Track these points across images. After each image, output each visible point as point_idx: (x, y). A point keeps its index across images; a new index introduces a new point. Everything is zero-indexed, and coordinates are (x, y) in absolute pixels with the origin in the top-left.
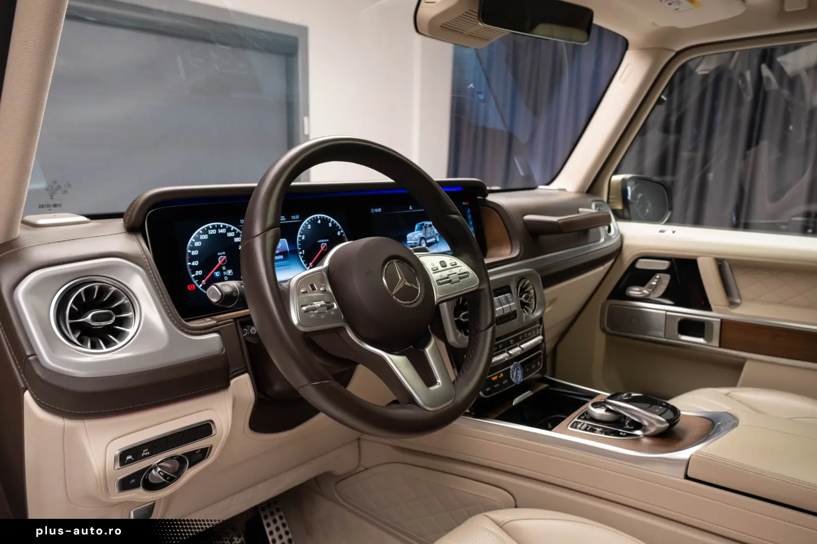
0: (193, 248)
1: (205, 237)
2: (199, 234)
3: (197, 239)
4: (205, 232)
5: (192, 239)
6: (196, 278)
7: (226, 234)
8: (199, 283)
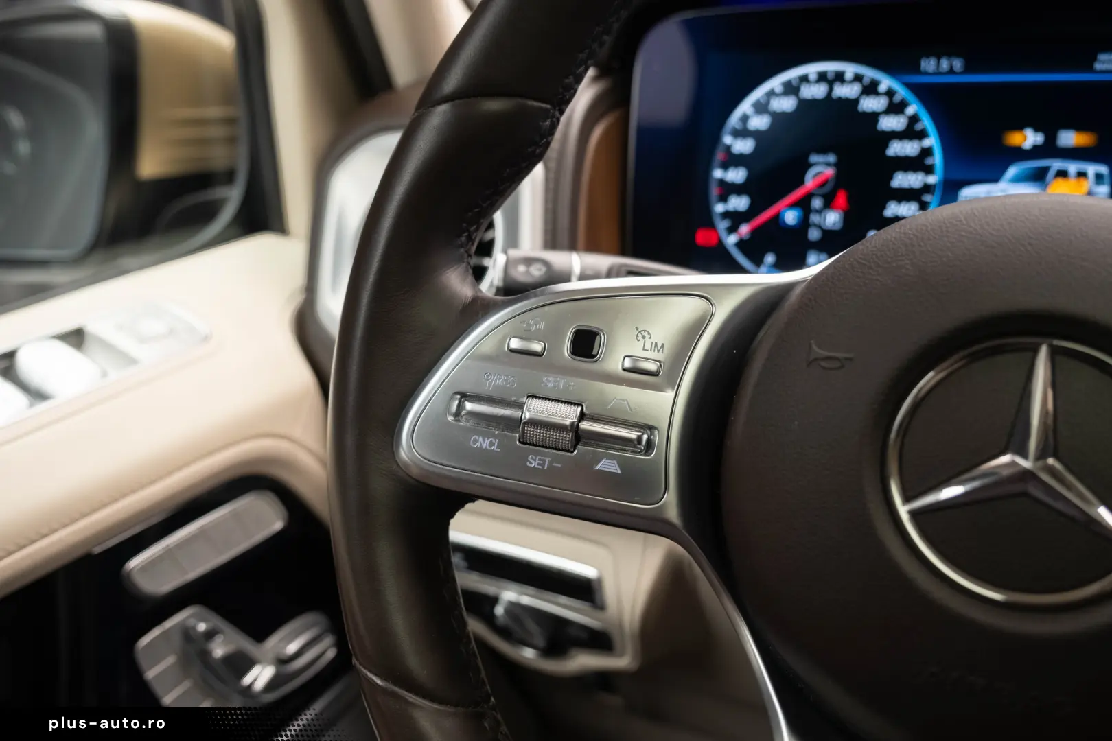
0: (741, 133)
1: (786, 104)
2: (771, 93)
3: (761, 108)
4: (791, 89)
5: (746, 107)
6: (726, 215)
7: (856, 102)
8: (732, 229)
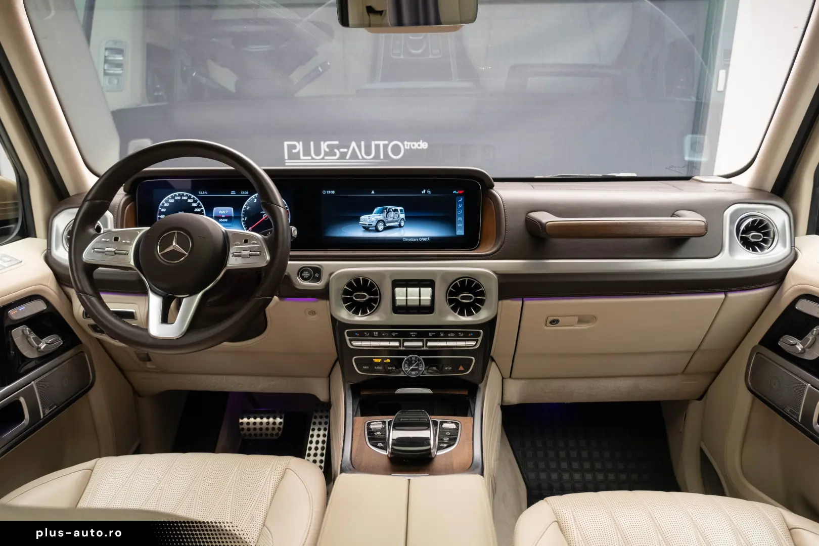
0: (162, 207)
1: (172, 201)
2: (169, 198)
3: (167, 202)
4: (173, 198)
5: (163, 201)
7: (187, 200)
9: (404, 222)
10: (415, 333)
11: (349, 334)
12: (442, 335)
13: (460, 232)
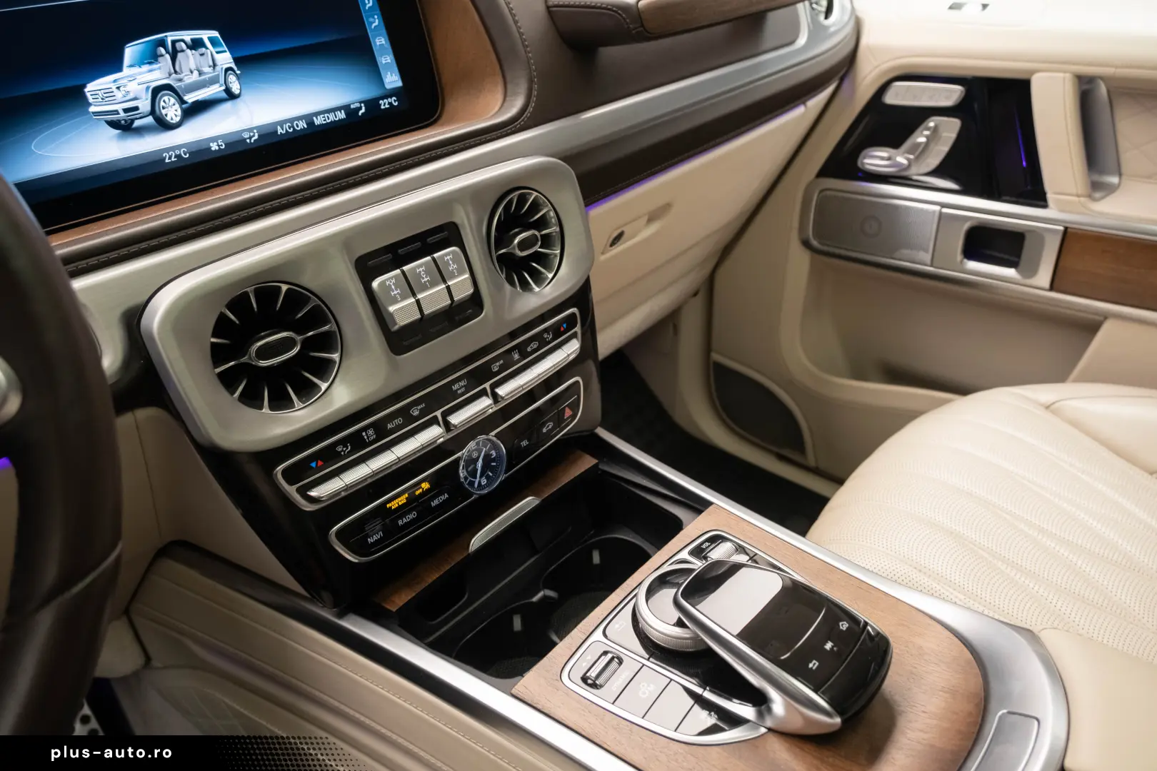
9: (238, 77)
10: (462, 383)
11: (291, 475)
12: (516, 356)
13: (393, 80)
